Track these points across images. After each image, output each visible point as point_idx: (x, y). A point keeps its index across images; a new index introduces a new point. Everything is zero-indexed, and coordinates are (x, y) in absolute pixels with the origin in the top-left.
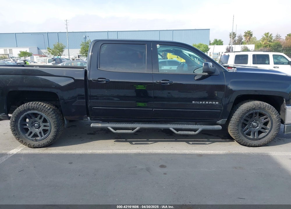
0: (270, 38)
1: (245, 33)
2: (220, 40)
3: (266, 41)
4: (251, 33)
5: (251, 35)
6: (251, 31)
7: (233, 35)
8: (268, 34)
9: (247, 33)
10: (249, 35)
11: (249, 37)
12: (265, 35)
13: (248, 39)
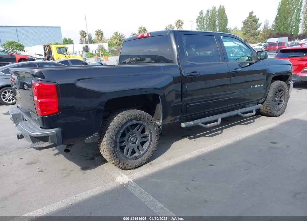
0: (120, 37)
1: (96, 32)
2: (69, 39)
3: (117, 40)
4: (102, 32)
5: (102, 34)
6: (101, 30)
7: (83, 34)
8: (117, 33)
9: (98, 32)
10: (100, 34)
11: (100, 36)
12: (115, 34)
13: (100, 38)
